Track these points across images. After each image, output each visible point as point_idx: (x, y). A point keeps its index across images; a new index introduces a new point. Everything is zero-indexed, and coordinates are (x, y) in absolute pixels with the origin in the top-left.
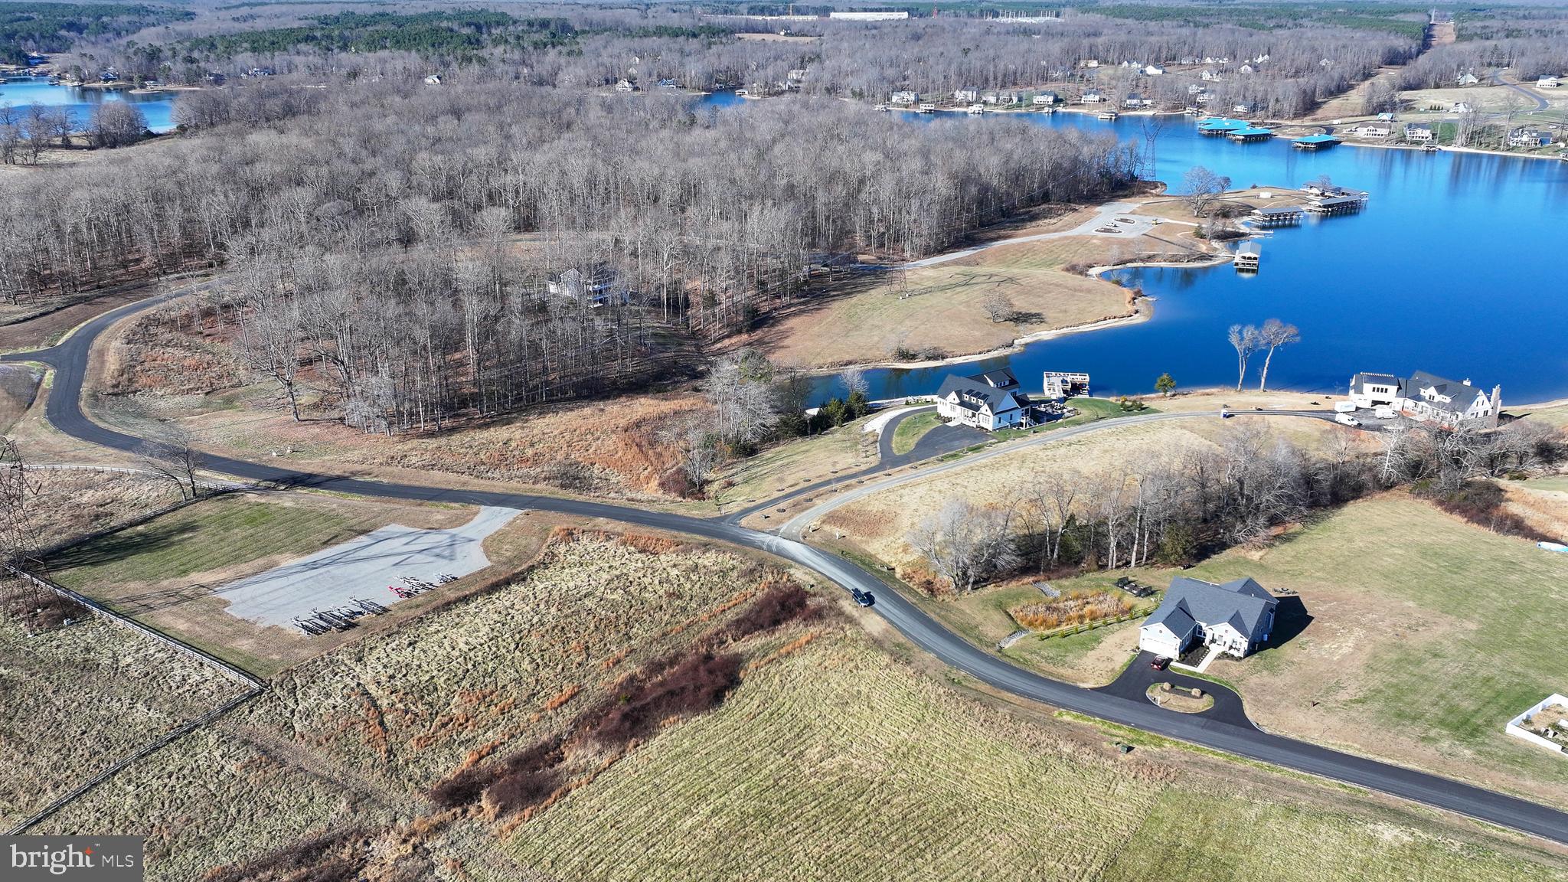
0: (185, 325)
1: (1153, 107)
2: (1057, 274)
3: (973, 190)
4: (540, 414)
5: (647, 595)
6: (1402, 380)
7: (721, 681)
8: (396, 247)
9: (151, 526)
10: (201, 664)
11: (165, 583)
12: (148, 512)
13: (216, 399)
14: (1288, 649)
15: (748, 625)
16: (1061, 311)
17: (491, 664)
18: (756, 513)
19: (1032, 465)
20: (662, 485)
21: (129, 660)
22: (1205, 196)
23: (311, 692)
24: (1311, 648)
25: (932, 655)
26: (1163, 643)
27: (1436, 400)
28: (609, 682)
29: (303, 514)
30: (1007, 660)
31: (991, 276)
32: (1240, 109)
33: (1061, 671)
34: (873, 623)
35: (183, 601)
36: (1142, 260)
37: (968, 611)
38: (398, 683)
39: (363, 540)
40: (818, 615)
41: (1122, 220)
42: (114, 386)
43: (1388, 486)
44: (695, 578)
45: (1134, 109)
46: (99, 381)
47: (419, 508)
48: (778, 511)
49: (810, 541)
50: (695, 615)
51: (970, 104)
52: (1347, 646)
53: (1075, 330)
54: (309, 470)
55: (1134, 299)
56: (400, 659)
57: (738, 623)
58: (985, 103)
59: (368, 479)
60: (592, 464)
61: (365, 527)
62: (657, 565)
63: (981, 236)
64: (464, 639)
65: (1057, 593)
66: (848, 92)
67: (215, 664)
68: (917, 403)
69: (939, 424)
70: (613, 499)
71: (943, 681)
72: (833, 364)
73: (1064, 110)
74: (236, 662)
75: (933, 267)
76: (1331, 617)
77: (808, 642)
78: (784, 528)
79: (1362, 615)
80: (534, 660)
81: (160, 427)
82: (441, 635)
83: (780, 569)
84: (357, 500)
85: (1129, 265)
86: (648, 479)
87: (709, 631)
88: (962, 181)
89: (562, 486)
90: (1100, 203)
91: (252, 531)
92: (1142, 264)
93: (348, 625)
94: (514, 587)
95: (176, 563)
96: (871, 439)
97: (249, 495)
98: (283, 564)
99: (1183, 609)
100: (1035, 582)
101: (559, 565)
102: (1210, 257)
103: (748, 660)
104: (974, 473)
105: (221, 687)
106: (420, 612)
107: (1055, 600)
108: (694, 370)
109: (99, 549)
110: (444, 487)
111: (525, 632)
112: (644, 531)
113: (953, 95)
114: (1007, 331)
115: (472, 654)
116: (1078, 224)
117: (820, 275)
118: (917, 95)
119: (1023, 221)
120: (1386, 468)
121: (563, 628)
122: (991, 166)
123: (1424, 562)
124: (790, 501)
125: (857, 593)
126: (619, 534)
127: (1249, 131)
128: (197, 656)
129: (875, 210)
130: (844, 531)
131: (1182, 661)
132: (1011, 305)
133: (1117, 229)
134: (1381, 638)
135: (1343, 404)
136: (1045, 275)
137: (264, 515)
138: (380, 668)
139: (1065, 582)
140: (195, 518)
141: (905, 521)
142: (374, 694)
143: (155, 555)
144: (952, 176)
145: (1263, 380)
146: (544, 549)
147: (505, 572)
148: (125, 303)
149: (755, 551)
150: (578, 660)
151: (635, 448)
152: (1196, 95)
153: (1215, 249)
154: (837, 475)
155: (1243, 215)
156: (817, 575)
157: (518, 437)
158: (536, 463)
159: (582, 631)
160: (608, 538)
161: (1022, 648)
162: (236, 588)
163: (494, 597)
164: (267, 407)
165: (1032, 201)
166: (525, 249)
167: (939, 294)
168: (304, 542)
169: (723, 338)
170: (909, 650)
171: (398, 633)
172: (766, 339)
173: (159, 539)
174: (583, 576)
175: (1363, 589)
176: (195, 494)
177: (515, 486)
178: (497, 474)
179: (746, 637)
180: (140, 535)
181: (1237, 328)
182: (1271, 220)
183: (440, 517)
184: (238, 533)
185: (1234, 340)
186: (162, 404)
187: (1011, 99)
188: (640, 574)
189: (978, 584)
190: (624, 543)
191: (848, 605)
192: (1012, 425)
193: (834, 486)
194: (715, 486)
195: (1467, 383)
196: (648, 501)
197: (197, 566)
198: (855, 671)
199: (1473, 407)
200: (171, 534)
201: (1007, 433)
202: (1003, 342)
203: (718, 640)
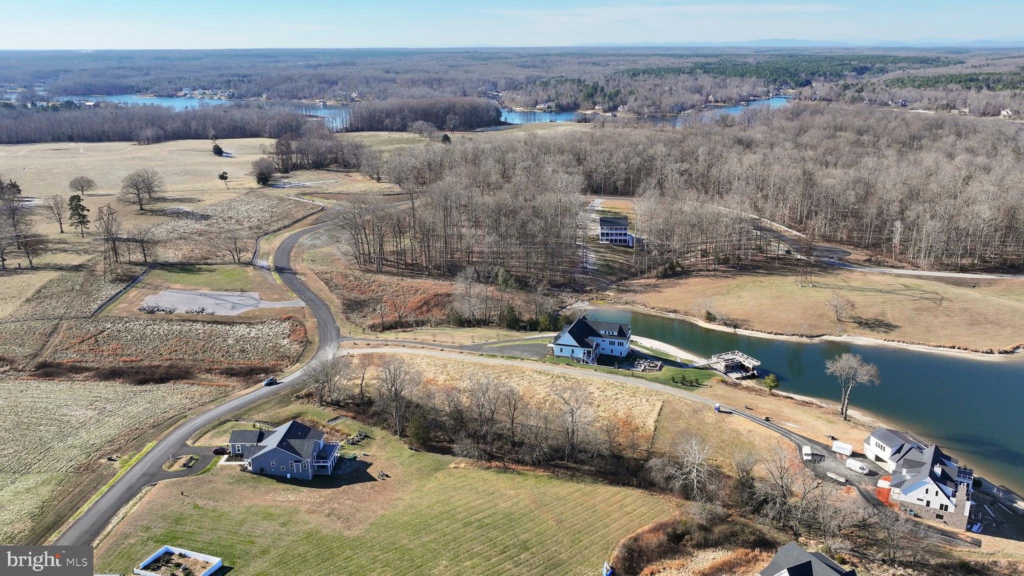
9: (208, 267)
15: (227, 371)
17: (146, 341)
27: (903, 473)
48: (367, 344)
50: (229, 360)
59: (301, 277)
61: (248, 290)
65: (334, 424)
69: (547, 343)
80: (157, 346)
87: (216, 367)
97: (251, 268)
107: (326, 425)
124: (381, 342)
126: (303, 327)
131: (230, 457)
135: (840, 446)
140: (222, 269)
154: (431, 342)
160: (295, 326)
177: (332, 298)
179: (219, 375)
190: (293, 330)
193: (410, 344)
199: (920, 492)
200: (205, 271)
201: (557, 360)
202: (808, 333)
203: (209, 371)
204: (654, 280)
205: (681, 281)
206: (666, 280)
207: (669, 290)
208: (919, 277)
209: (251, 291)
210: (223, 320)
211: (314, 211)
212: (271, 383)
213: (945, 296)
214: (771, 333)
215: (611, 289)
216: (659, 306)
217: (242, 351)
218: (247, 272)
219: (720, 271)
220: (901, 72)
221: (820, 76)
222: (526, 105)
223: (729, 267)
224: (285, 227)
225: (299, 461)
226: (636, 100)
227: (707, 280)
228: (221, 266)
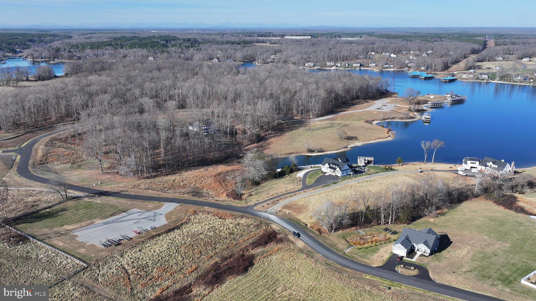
0: (65, 140)
1: (393, 68)
2: (362, 123)
3: (333, 95)
4: (186, 171)
5: (222, 233)
6: (481, 160)
7: (247, 264)
8: (138, 114)
9: (51, 209)
10: (67, 258)
11: (56, 229)
12: (51, 204)
13: (75, 166)
14: (444, 253)
15: (256, 244)
16: (363, 136)
17: (167, 258)
18: (260, 205)
19: (354, 189)
20: (227, 195)
21: (42, 256)
22: (412, 97)
23: (105, 267)
24: (452, 253)
25: (321, 255)
26: (401, 251)
27: (492, 167)
28: (208, 264)
29: (104, 205)
30: (346, 256)
31: (340, 124)
32: (423, 68)
33: (366, 260)
34: (300, 244)
35: (62, 235)
36: (391, 119)
37: (333, 239)
38: (135, 264)
39: (124, 214)
40: (281, 241)
41: (384, 105)
42: (41, 161)
43: (477, 196)
44: (238, 228)
45: (387, 68)
46: (35, 159)
47: (143, 203)
48: (267, 204)
49: (278, 215)
50: (238, 241)
51: (332, 66)
52: (464, 252)
53: (368, 142)
54: (106, 190)
55: (388, 132)
56: (136, 256)
57: (253, 243)
58: (337, 66)
59: (126, 193)
60: (203, 188)
61: (125, 210)
62: (225, 223)
63: (336, 110)
64: (158, 249)
65: (364, 233)
66: (291, 62)
67: (72, 258)
68: (315, 167)
69: (322, 174)
70: (210, 200)
71: (324, 264)
72: (286, 154)
73: (363, 69)
74: (79, 257)
75: (320, 121)
76: (459, 242)
77: (277, 250)
78: (269, 210)
79: (470, 241)
80: (182, 256)
81: (56, 175)
82: (150, 247)
83: (267, 225)
84: (122, 200)
85: (386, 120)
86: (222, 193)
87: (243, 246)
88: (329, 92)
89: (193, 196)
90: (376, 100)
91: (86, 211)
92: (390, 120)
93: (118, 243)
94: (176, 231)
95: (59, 222)
96: (299, 180)
97: (85, 199)
98: (97, 223)
99: (407, 239)
100: (356, 229)
101: (191, 223)
102: (414, 118)
103: (257, 256)
104: (334, 191)
105: (73, 266)
106: (143, 239)
107: (363, 235)
108: (238, 156)
109: (33, 217)
110: (152, 196)
111: (179, 246)
112: (221, 211)
113: (326, 64)
114: (345, 143)
115: (161, 254)
116: (369, 107)
117: (281, 124)
118: (314, 64)
119: (350, 105)
120: (476, 190)
121: (192, 245)
122: (339, 87)
123: (490, 222)
124: (271, 201)
125: (294, 233)
126: (212, 212)
127: (426, 76)
128: (66, 255)
129: (300, 102)
130: (290, 212)
131: (407, 257)
132: (346, 134)
133: (382, 108)
134: (476, 249)
135: (461, 168)
136: (358, 124)
137: (90, 205)
138: (129, 259)
139: (366, 229)
140: (67, 206)
141: (311, 208)
142: (127, 268)
143: (52, 219)
144: (326, 90)
145: (433, 160)
146: (186, 218)
147: (173, 225)
148: (45, 133)
149: (259, 218)
150: (198, 256)
151: (218, 182)
152: (408, 64)
153: (416, 115)
154: (287, 192)
155: (425, 104)
156: (280, 226)
157: (178, 179)
158: (184, 188)
159: (199, 246)
160: (208, 214)
161: (352, 252)
162: (80, 231)
163: (169, 234)
164: (92, 168)
165: (353, 99)
166: (181, 115)
167: (322, 130)
168: (104, 215)
169: (249, 145)
170: (312, 253)
171: (135, 247)
172: (263, 145)
173: (54, 214)
174: (200, 227)
175: (469, 232)
176: (67, 198)
177: (177, 196)
178: (170, 191)
179: (256, 248)
180: (47, 212)
181: (424, 142)
182: (434, 105)
183: (151, 206)
184: (81, 212)
185: (423, 146)
186: (57, 167)
187: (346, 65)
188: (219, 226)
189: (336, 230)
190: (214, 215)
191: (291, 237)
192: (347, 175)
193: (286, 196)
194: (246, 196)
195: (503, 161)
196: (222, 201)
197: (66, 223)
198: (294, 260)
199: (505, 169)
203: (245, 249)
204: (256, 144)
205: (268, 141)
206: (261, 143)
218: (90, 202)
219: (274, 133)
227: (275, 138)
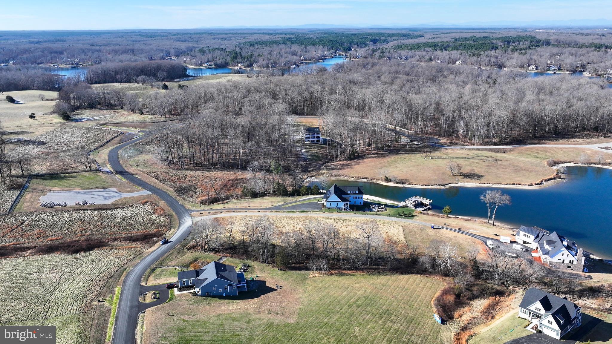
6: (541, 234)
9: (70, 174)
30: (149, 270)
34: (152, 249)
36: (602, 164)
39: (103, 189)
40: (147, 242)
48: (209, 213)
50: (124, 232)
57: (129, 237)
59: (137, 176)
60: (200, 187)
61: (107, 187)
69: (317, 201)
74: (17, 207)
77: (129, 248)
80: (69, 228)
85: (592, 165)
87: (118, 237)
92: (600, 166)
93: (52, 207)
97: (101, 173)
98: (75, 190)
100: (226, 256)
103: (108, 246)
106: (71, 209)
109: (52, 177)
114: (453, 180)
124: (217, 211)
126: (159, 206)
131: (180, 288)
132: (460, 169)
135: (504, 238)
137: (94, 178)
140: (80, 175)
142: (25, 223)
147: (110, 207)
150: (77, 232)
151: (223, 186)
161: (163, 270)
169: (339, 161)
170: (140, 258)
172: (350, 164)
176: (90, 169)
179: (123, 242)
183: (129, 189)
194: (220, 203)
195: (565, 243)
199: (559, 256)
200: (69, 177)
201: (330, 210)
202: (441, 183)
203: (116, 240)
204: (345, 162)
205: (361, 161)
206: (352, 161)
207: (356, 166)
208: (479, 150)
209: (110, 188)
210: (104, 207)
211: (116, 135)
212: (166, 242)
213: (497, 158)
214: (423, 185)
215: (323, 169)
216: (355, 175)
217: (130, 225)
218: (99, 175)
219: (380, 154)
220: (396, 42)
221: (355, 44)
222: (196, 65)
223: (384, 151)
224: (101, 146)
225: (231, 285)
226: (263, 60)
227: (374, 159)
228: (79, 173)
